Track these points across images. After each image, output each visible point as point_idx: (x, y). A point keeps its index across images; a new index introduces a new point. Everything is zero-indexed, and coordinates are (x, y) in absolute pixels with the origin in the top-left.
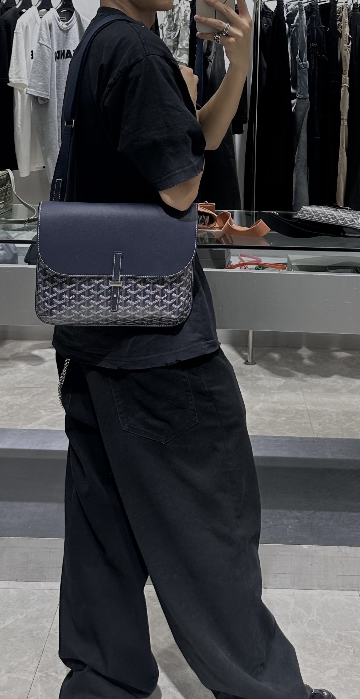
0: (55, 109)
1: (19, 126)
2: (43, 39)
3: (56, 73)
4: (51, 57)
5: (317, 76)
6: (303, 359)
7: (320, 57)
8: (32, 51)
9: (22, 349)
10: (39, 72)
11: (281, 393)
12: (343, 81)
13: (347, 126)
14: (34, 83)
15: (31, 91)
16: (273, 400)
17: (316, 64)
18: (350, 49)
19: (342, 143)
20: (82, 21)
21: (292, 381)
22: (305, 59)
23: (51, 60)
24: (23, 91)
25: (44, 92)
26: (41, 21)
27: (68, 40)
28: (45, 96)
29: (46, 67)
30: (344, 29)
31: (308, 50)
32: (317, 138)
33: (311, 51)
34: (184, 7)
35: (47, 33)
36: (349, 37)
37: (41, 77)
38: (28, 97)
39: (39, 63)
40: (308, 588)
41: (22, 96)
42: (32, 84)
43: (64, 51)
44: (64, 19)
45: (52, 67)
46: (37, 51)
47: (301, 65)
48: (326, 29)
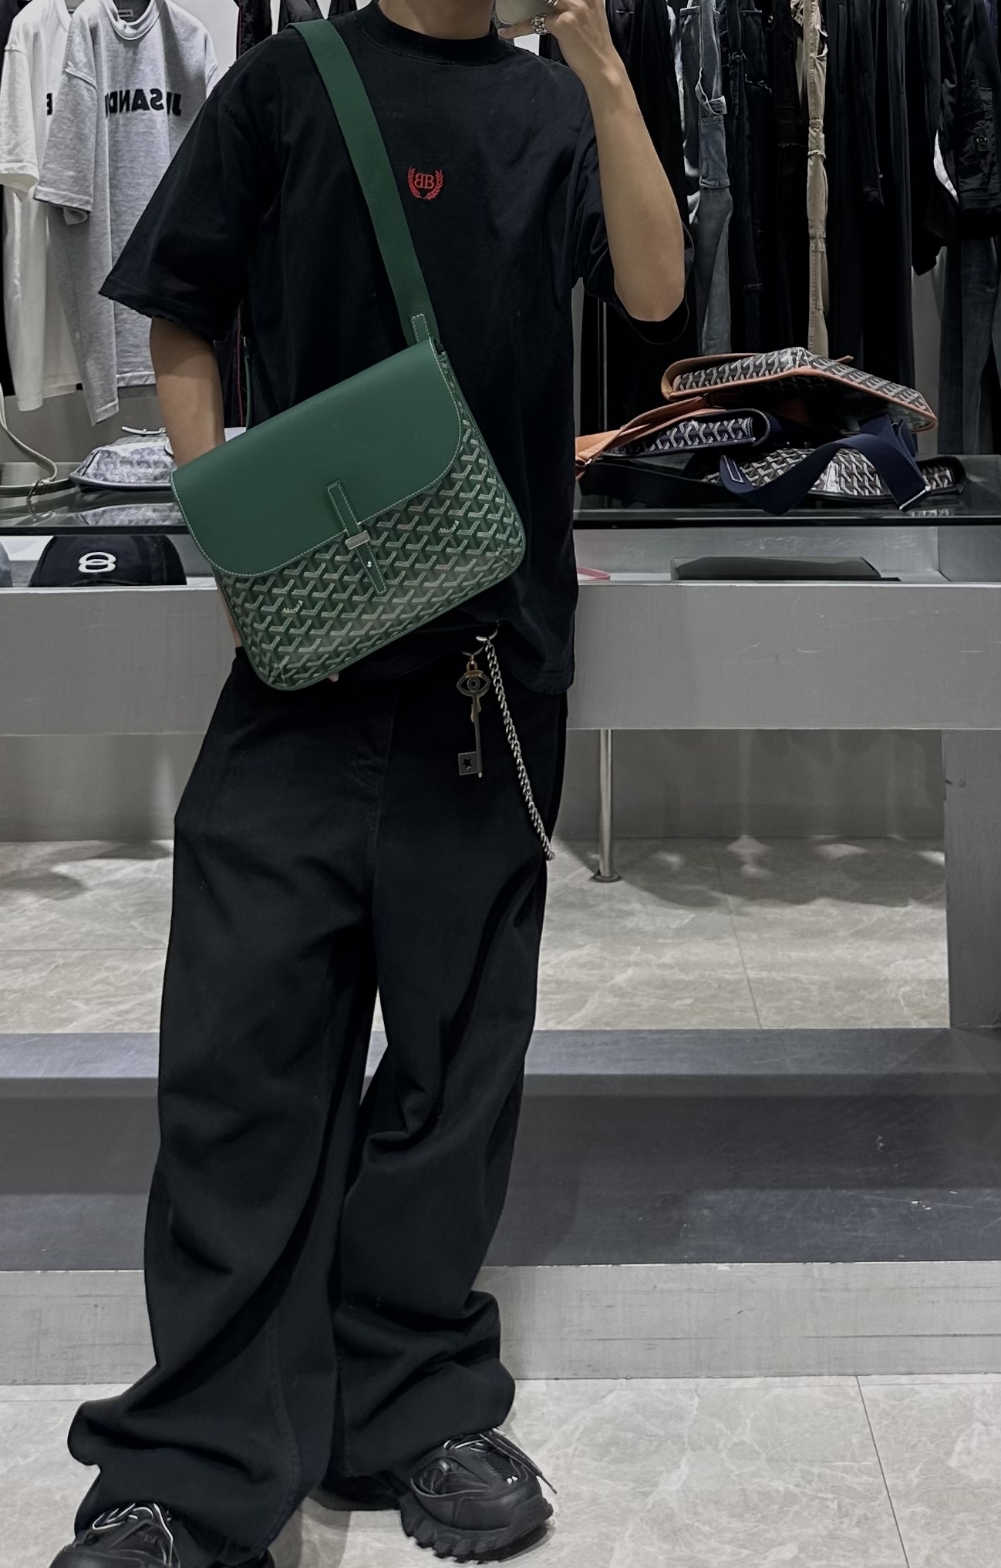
0: (106, 237)
1: (17, 282)
2: (76, 65)
3: (109, 147)
4: (96, 107)
5: (747, 133)
6: (744, 863)
7: (753, 87)
8: (49, 96)
9: (29, 861)
10: (67, 146)
11: (682, 944)
12: (811, 142)
13: (824, 254)
14: (52, 174)
15: (46, 194)
16: (661, 961)
17: (745, 103)
18: (824, 64)
19: (814, 298)
20: (173, 19)
21: (711, 917)
22: (716, 92)
23: (95, 114)
24: (26, 194)
25: (79, 194)
26: (72, 21)
27: (137, 65)
28: (81, 205)
29: (83, 132)
30: (808, 17)
31: (725, 72)
32: (753, 287)
33: (731, 72)
35: (85, 49)
36: (821, 36)
37: (70, 157)
38: (40, 208)
39: (66, 123)
40: (733, 1372)
41: (23, 208)
42: (49, 176)
43: (128, 92)
44: (129, 13)
45: (97, 132)
46: (62, 93)
47: (706, 108)
48: (764, 17)
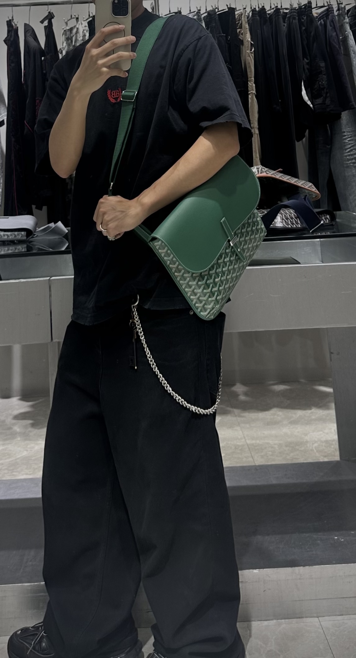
6: (239, 395)
12: (250, 88)
13: (258, 135)
18: (253, 55)
19: (255, 153)
30: (245, 36)
34: (82, 27)
36: (251, 43)
